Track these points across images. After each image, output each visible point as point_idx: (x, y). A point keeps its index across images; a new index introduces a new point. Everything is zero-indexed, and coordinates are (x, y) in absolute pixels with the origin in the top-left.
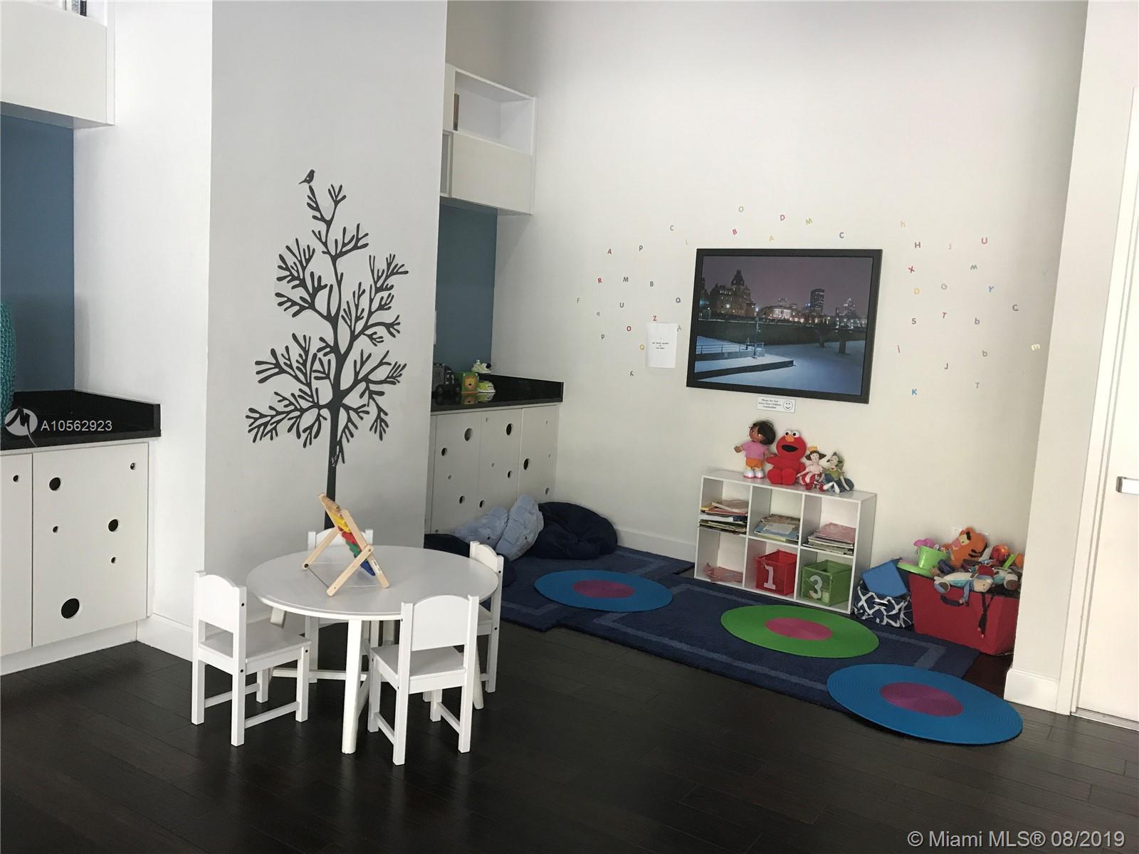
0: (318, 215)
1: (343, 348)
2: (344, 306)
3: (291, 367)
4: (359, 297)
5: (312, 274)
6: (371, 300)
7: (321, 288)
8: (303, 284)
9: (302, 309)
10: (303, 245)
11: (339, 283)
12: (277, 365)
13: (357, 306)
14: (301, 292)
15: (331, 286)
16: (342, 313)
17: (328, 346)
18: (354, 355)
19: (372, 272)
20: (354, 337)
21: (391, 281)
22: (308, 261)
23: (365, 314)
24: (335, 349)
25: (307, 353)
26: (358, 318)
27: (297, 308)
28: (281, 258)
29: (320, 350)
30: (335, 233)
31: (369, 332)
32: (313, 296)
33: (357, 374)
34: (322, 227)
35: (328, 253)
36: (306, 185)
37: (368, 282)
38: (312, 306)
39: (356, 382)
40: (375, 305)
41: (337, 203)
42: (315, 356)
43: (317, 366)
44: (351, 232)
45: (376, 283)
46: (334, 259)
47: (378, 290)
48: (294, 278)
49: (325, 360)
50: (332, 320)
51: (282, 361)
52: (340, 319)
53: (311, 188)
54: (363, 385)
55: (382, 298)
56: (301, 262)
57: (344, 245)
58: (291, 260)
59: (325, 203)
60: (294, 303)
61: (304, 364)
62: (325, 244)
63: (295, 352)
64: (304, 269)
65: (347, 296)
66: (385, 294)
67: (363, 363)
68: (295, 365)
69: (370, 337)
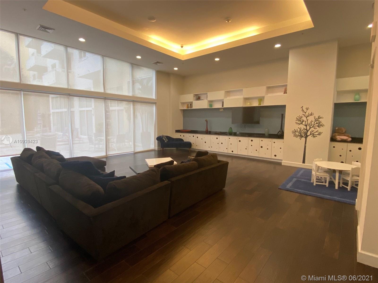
0: (303, 112)
1: (308, 129)
2: (308, 123)
3: (298, 132)
4: (312, 122)
5: (302, 120)
6: (314, 123)
7: (304, 121)
8: (300, 121)
9: (300, 124)
10: (300, 116)
11: (307, 120)
12: (295, 131)
13: (311, 124)
14: (300, 122)
15: (306, 121)
16: (308, 124)
17: (305, 129)
18: (311, 130)
19: (315, 118)
20: (310, 128)
21: (319, 120)
22: (301, 118)
23: (313, 125)
24: (306, 129)
25: (301, 130)
26: (311, 125)
27: (299, 124)
28: (297, 118)
29: (303, 130)
30: (307, 114)
31: (314, 127)
32: (302, 122)
33: (311, 133)
34: (304, 113)
35: (305, 116)
36: (301, 108)
37: (314, 120)
38: (302, 124)
39: (311, 134)
40: (315, 123)
41: (307, 110)
42: (302, 131)
43: (303, 132)
44: (310, 113)
45: (315, 120)
46: (306, 117)
47: (316, 121)
48: (299, 120)
49: (304, 131)
50: (306, 126)
51: (296, 131)
52: (307, 125)
53: (302, 109)
54: (312, 135)
55: (317, 122)
56: (300, 118)
57: (309, 115)
58: (298, 118)
59: (305, 110)
60: (299, 123)
61: (300, 131)
62: (305, 115)
63: (299, 130)
64: (300, 119)
65: (309, 122)
66: (318, 122)
67: (312, 132)
68: (298, 131)
69: (314, 128)
